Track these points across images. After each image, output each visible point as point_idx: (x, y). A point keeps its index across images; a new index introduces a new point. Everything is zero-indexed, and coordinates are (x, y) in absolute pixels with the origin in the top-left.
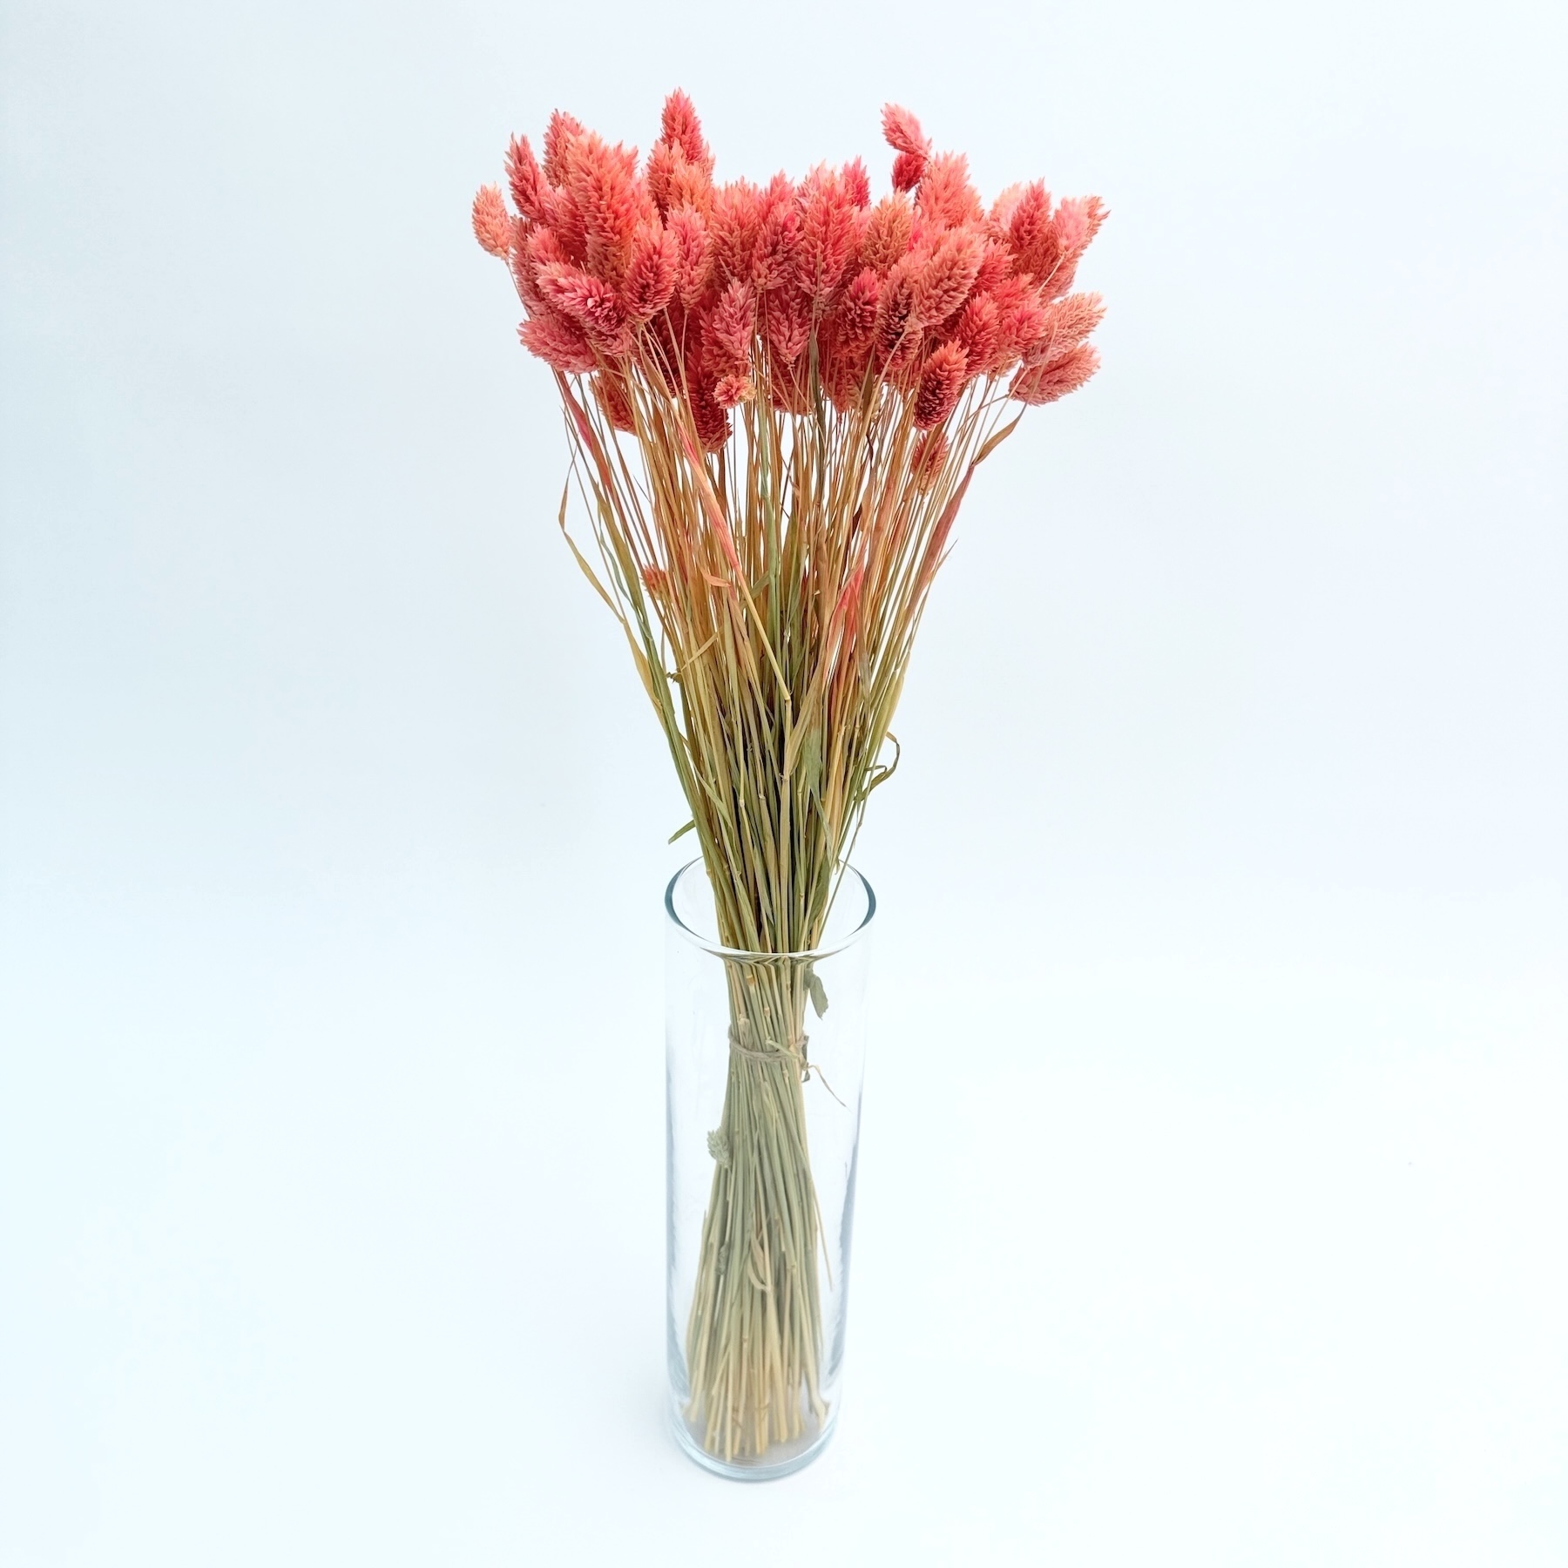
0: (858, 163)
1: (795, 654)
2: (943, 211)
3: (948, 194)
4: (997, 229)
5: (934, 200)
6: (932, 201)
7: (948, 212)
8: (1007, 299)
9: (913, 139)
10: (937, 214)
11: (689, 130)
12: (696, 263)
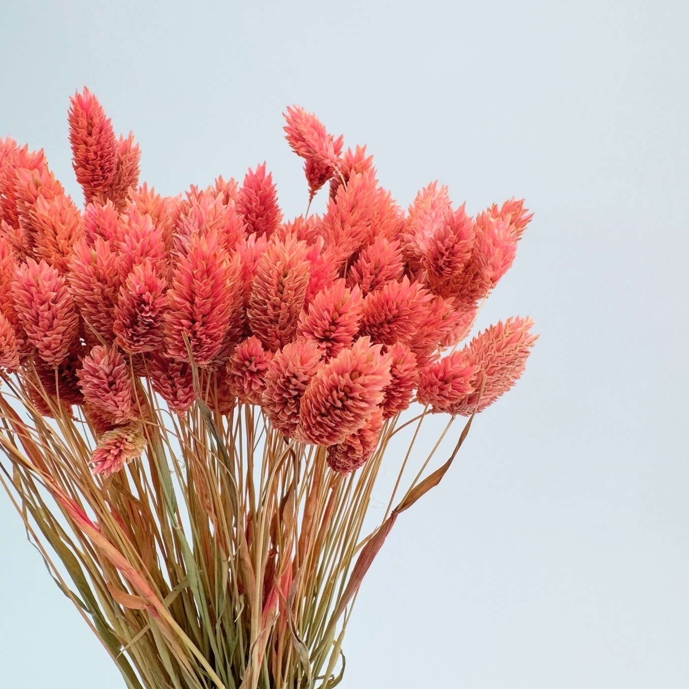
0: (262, 170)
1: (229, 637)
2: (351, 234)
3: (356, 215)
4: (412, 244)
5: (339, 223)
6: (338, 225)
7: (357, 235)
8: (426, 328)
9: (317, 148)
10: (343, 239)
11: (95, 131)
12: (50, 327)
